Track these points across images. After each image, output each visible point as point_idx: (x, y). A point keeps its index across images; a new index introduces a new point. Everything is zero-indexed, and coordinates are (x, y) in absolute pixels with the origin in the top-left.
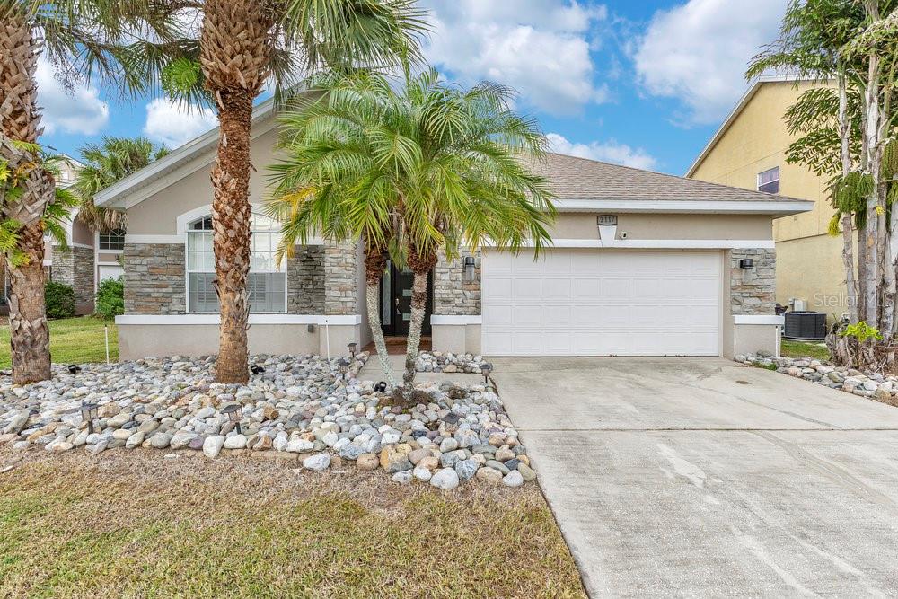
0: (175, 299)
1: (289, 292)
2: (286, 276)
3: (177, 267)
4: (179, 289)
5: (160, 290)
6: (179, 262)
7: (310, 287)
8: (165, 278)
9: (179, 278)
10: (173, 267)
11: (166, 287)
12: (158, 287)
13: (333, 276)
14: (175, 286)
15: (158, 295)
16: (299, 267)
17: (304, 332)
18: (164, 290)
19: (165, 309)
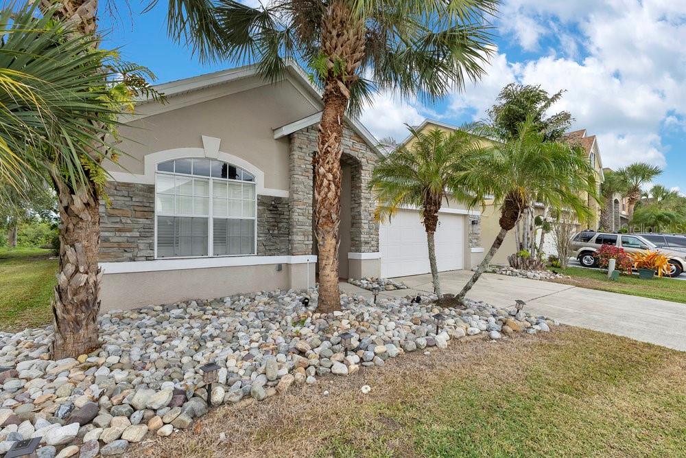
0: (142, 244)
1: (258, 237)
2: (256, 223)
3: (146, 209)
4: (147, 233)
5: (123, 234)
6: (148, 204)
7: (276, 232)
8: (129, 221)
9: (148, 222)
10: (141, 209)
11: (130, 231)
12: (120, 230)
13: (299, 223)
14: (142, 230)
15: (120, 240)
16: (267, 215)
17: (273, 271)
18: (128, 234)
19: (130, 255)
